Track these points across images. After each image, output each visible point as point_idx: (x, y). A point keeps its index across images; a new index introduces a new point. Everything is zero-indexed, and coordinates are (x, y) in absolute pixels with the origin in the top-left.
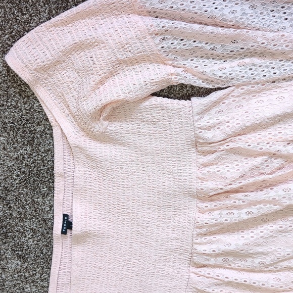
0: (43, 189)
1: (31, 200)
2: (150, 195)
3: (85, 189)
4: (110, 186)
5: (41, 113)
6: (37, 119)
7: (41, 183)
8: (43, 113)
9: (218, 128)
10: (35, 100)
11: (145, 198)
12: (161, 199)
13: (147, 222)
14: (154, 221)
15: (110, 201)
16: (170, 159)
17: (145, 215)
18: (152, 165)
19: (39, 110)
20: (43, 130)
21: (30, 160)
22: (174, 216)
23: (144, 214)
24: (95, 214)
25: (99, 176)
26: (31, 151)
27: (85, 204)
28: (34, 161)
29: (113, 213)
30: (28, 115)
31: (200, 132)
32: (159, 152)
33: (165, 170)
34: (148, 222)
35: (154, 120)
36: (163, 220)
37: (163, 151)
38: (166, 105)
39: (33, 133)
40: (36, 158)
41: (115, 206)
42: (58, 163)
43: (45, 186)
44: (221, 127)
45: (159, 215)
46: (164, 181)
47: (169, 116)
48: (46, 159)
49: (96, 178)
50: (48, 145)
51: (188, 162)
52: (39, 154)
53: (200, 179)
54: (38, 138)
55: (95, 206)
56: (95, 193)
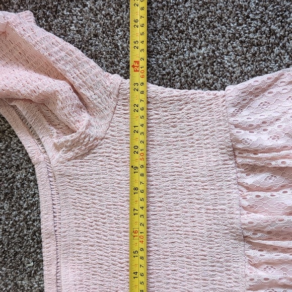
0: (28, 265)
1: (12, 284)
2: (174, 240)
3: (78, 242)
4: (114, 233)
5: (21, 152)
6: (16, 161)
7: (26, 257)
8: (24, 152)
9: (265, 130)
10: (12, 134)
11: (166, 246)
12: (191, 245)
13: (172, 285)
14: (184, 283)
15: (115, 258)
16: (199, 178)
17: (168, 275)
18: (173, 191)
19: (19, 148)
20: (25, 176)
21: (9, 223)
22: (212, 273)
23: (168, 272)
24: (95, 282)
25: (96, 219)
26: (9, 210)
27: (79, 267)
28: (15, 223)
29: (121, 278)
30: (4, 157)
31: (237, 132)
32: (181, 169)
33: (193, 197)
34: (175, 286)
35: (174, 120)
36: (197, 281)
37: (188, 168)
38: (191, 97)
39: (11, 183)
40: (17, 219)
41: (123, 265)
42: (46, 216)
43: (30, 260)
44: (269, 128)
45: (190, 273)
46: (192, 215)
47: (195, 112)
48: (31, 218)
49: (93, 224)
50: (33, 197)
51: (225, 183)
52: (20, 213)
53: (244, 208)
54: (18, 188)
55: (94, 269)
56: (93, 248)
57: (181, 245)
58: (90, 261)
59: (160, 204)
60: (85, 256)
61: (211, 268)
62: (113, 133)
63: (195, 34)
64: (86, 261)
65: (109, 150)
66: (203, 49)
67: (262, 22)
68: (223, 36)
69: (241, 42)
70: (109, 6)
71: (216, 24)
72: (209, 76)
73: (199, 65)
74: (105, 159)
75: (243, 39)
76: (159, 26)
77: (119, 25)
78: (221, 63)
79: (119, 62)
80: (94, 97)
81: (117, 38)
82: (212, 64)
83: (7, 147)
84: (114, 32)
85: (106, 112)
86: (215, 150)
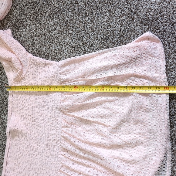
56: (21, 110)
57: (45, 112)
58: (20, 114)
59: (40, 98)
60: (19, 113)
61: (52, 120)
62: (28, 74)
63: (56, 42)
64: (19, 114)
65: (27, 79)
66: (59, 47)
67: (76, 40)
68: (65, 43)
69: (70, 46)
70: (33, 29)
71: (63, 39)
72: (60, 56)
73: (57, 52)
74: (26, 82)
75: (70, 45)
76: (47, 38)
77: (36, 36)
78: (63, 52)
79: (34, 48)
80: (23, 61)
81: (34, 40)
82: (61, 52)
83: (2, 72)
84: (34, 38)
85: (26, 67)
86: (56, 81)
